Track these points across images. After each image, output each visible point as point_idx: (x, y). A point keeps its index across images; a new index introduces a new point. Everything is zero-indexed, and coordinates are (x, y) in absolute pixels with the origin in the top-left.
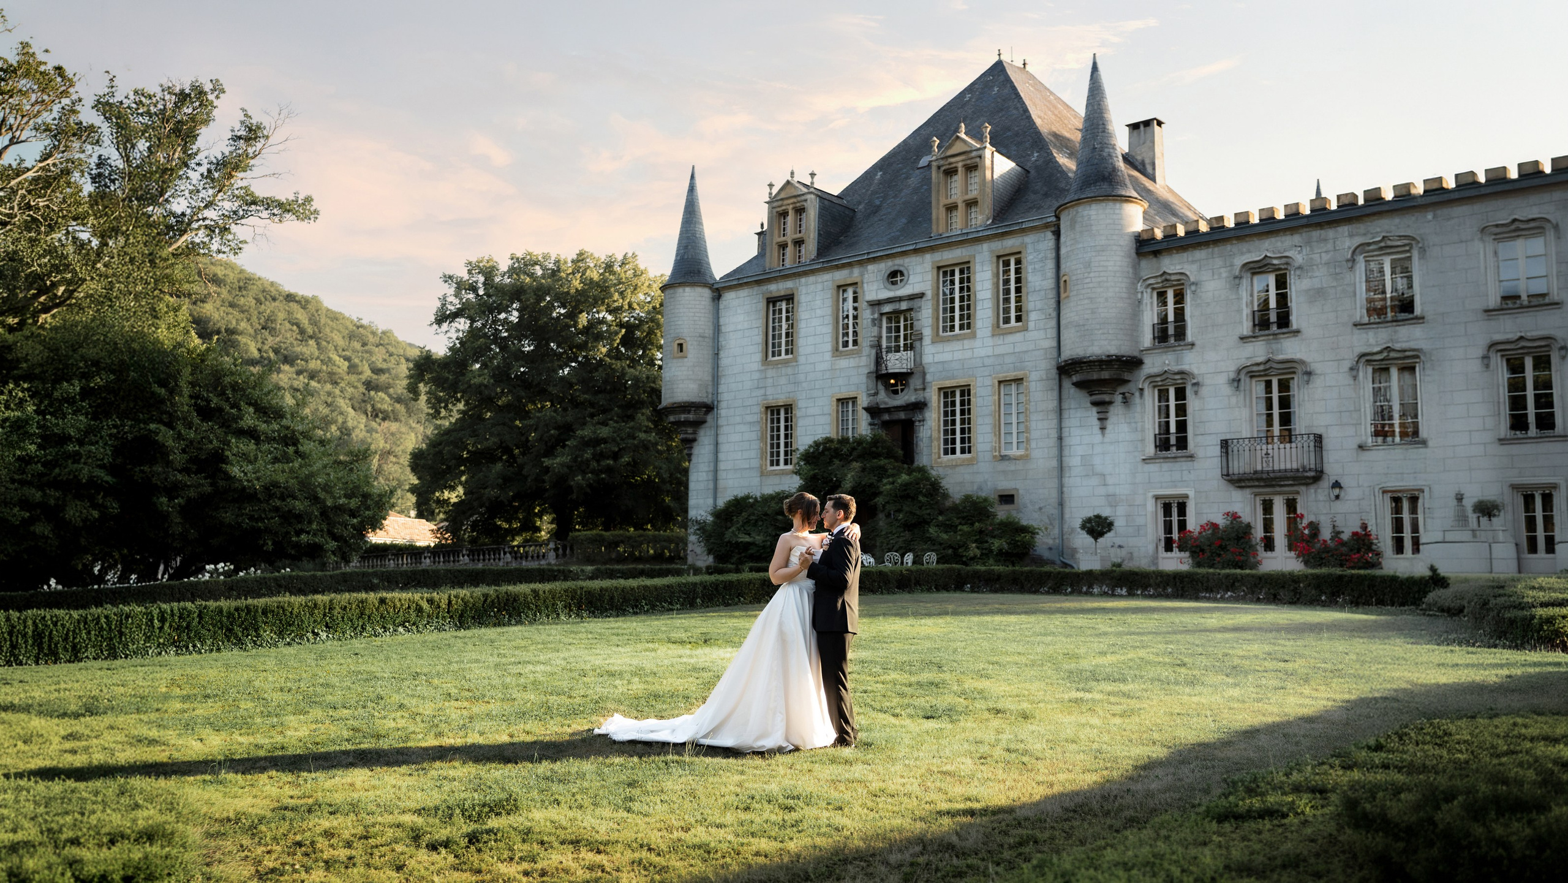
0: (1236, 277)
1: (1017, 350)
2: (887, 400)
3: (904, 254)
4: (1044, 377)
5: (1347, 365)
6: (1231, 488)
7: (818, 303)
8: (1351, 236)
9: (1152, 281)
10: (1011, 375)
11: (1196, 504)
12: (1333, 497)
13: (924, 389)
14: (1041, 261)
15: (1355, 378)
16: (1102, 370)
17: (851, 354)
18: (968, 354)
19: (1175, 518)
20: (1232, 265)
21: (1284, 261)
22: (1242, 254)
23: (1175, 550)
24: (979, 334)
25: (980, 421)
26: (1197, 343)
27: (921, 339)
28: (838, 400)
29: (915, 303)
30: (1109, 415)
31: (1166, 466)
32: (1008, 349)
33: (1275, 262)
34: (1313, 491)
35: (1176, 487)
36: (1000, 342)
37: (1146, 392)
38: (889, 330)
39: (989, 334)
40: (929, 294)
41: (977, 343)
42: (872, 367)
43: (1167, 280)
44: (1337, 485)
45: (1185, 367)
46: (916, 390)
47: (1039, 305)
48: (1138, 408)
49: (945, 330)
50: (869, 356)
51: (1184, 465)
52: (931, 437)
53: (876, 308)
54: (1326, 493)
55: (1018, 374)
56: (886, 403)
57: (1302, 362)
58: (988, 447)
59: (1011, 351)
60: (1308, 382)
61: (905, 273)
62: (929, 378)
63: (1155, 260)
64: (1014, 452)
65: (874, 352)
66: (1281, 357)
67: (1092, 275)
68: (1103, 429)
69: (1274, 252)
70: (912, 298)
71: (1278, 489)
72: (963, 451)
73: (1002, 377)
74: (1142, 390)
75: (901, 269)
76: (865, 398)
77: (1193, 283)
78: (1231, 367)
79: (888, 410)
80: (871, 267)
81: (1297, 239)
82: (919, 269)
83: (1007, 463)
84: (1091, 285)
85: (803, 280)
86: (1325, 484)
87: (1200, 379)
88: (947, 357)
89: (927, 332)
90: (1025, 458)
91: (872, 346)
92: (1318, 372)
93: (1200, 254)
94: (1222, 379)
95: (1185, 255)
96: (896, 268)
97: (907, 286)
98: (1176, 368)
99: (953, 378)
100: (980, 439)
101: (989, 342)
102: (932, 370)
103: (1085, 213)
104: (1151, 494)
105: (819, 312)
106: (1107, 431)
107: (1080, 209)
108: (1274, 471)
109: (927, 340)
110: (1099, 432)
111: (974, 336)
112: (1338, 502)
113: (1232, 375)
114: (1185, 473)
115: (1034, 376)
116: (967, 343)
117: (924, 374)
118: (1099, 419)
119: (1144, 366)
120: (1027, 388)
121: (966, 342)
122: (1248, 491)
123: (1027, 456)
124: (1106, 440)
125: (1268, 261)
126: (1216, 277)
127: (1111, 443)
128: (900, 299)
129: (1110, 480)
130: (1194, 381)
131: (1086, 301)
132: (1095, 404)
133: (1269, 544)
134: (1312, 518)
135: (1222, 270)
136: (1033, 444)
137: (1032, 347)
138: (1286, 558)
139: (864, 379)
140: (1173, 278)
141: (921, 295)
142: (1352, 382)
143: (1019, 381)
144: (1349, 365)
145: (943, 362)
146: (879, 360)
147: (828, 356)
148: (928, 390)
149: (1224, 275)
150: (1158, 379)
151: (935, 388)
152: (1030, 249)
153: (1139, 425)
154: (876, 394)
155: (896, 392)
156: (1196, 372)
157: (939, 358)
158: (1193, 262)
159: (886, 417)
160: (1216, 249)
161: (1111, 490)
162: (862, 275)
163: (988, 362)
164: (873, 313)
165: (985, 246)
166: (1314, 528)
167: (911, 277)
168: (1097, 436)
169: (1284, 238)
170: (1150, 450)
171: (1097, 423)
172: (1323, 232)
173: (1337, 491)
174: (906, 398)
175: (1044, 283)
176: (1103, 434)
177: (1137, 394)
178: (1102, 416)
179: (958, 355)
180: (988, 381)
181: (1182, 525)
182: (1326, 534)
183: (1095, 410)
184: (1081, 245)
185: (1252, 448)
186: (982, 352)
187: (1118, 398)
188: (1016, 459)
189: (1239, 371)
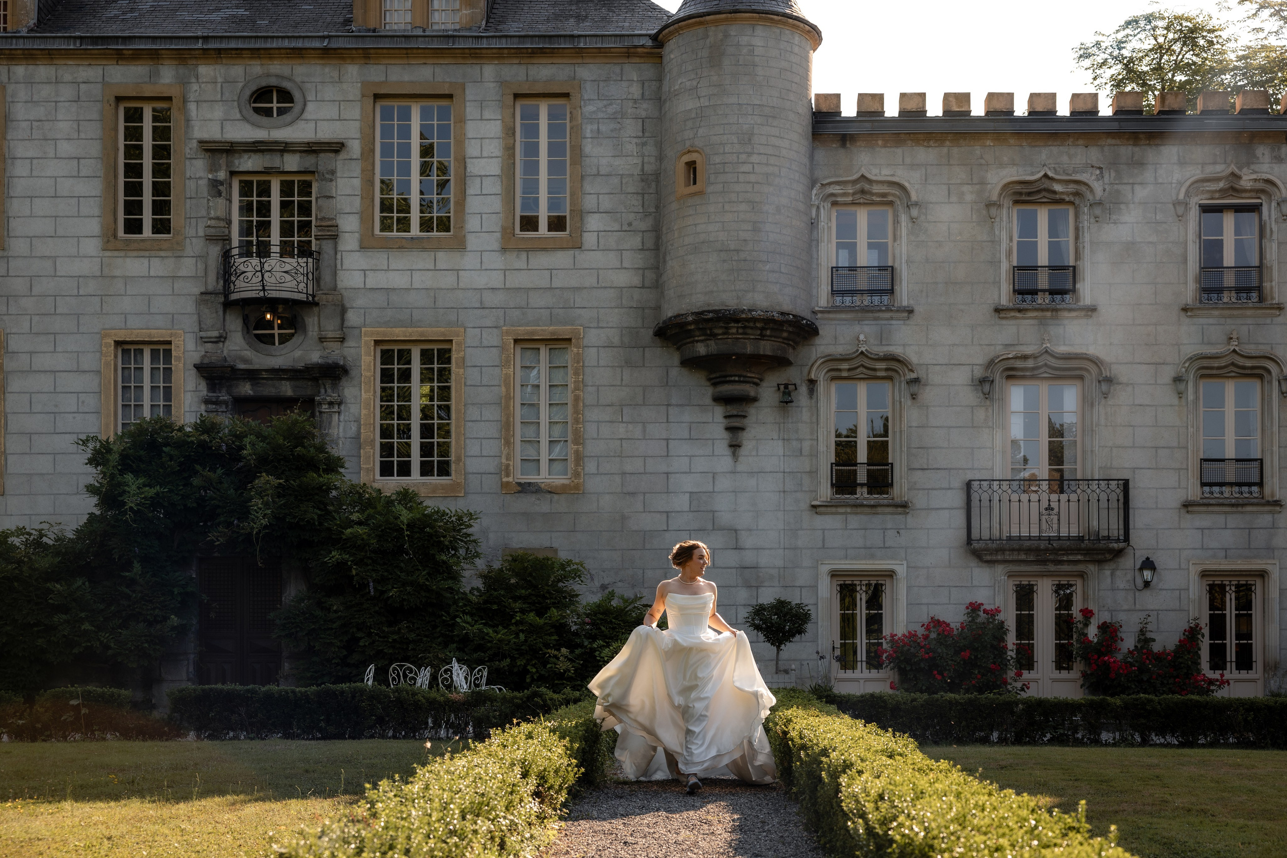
0: (989, 205)
1: (556, 283)
2: (248, 353)
3: (298, 54)
4: (616, 340)
5: (1168, 373)
6: (973, 563)
7: (64, 127)
8: (1182, 163)
9: (835, 189)
10: (546, 330)
11: (909, 588)
12: (1140, 583)
13: (342, 340)
14: (613, 118)
15: (1180, 394)
16: (763, 337)
17: (146, 249)
18: (448, 280)
19: (861, 612)
20: (983, 183)
21: (1072, 188)
22: (1002, 166)
23: (861, 666)
24: (472, 242)
25: (473, 413)
26: (916, 309)
27: (335, 238)
28: (118, 343)
29: (324, 161)
30: (746, 421)
31: (855, 521)
32: (541, 280)
33: (1058, 187)
34: (1108, 573)
35: (873, 557)
36: (521, 263)
37: (821, 387)
38: (246, 209)
39: (496, 246)
40: (355, 147)
41: (469, 260)
42: (213, 282)
43: (863, 192)
44: (1148, 564)
45: (897, 350)
46: (322, 340)
47: (606, 203)
48: (805, 415)
49: (386, 227)
50: (202, 257)
51: (890, 520)
52: (357, 437)
53: (223, 160)
54: (1129, 576)
55: (563, 330)
56: (245, 361)
57: (1096, 362)
58: (490, 465)
59: (545, 283)
60: (1105, 395)
61: (297, 95)
62: (352, 318)
63: (842, 151)
64: (544, 477)
65: (215, 251)
66: (1062, 349)
67: (755, 158)
68: (735, 447)
69: (1056, 172)
70: (312, 149)
71: (1052, 567)
72: (426, 470)
73: (523, 331)
74: (812, 383)
75: (286, 85)
76: (191, 345)
77: (916, 204)
78: (980, 358)
79: (252, 375)
80: (206, 70)
81: (1094, 154)
82: (329, 92)
83: (532, 498)
84: (752, 178)
85: (20, 70)
86: (1128, 562)
87: (920, 373)
88: (398, 280)
89: (349, 225)
90: (573, 491)
91: (210, 239)
92: (1123, 379)
93: (925, 154)
94: (961, 377)
95: (899, 151)
96: (273, 82)
97: (301, 124)
98: (881, 350)
99: (412, 324)
100: (473, 448)
101: (496, 261)
102: (360, 302)
103: (744, 40)
104: (825, 569)
105: (65, 148)
106: (743, 451)
107: (733, 30)
108: (1059, 538)
109: (349, 242)
110: (727, 451)
111: (460, 245)
112: (1147, 593)
113: (979, 373)
114: (891, 533)
115: (593, 337)
116: (444, 259)
117: (343, 310)
118: (728, 429)
119: (818, 341)
120: (578, 359)
121: (441, 255)
122: (1000, 569)
123: (577, 487)
124: (740, 467)
125: (1046, 184)
126: (954, 199)
127: (751, 473)
128: (285, 148)
129: (748, 541)
130: (913, 376)
131: (743, 207)
132: (721, 400)
133: (1026, 659)
134: (1105, 617)
135: (966, 188)
136: (591, 466)
137: (591, 281)
138: (1054, 680)
139: (190, 307)
140: (876, 189)
141: (337, 147)
142: (1176, 401)
143: (557, 343)
144: (1173, 374)
145: (388, 290)
146: (227, 272)
147: (92, 247)
148: (350, 343)
149: (969, 197)
150: (845, 366)
151: (367, 340)
152: (589, 92)
153: (806, 445)
154: (221, 339)
155: (268, 340)
156: (914, 359)
157: (376, 280)
158: (913, 166)
159: (246, 389)
160: (955, 150)
161: (749, 558)
162: (184, 83)
163: (491, 299)
164: (213, 168)
165: (489, 71)
166: (1109, 631)
167: (310, 107)
168: (724, 462)
169: (1072, 150)
170: (825, 492)
171: (725, 435)
172: (1137, 149)
173: (1147, 574)
174: (298, 353)
175: (617, 162)
176: (735, 456)
177: (803, 389)
178: (736, 423)
179: (421, 280)
180: (492, 338)
181: (875, 623)
182: (1128, 643)
183: (719, 411)
184: (733, 100)
185: (1005, 498)
186: (481, 280)
187: (768, 392)
188: (552, 491)
189: (991, 364)
